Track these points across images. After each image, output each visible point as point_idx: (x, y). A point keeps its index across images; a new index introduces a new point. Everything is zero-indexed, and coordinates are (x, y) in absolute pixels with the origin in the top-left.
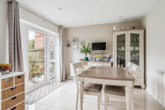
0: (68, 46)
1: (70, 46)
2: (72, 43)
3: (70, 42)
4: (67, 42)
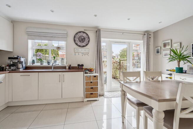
0: (158, 52)
1: (160, 52)
2: (163, 48)
3: (159, 48)
4: (156, 48)
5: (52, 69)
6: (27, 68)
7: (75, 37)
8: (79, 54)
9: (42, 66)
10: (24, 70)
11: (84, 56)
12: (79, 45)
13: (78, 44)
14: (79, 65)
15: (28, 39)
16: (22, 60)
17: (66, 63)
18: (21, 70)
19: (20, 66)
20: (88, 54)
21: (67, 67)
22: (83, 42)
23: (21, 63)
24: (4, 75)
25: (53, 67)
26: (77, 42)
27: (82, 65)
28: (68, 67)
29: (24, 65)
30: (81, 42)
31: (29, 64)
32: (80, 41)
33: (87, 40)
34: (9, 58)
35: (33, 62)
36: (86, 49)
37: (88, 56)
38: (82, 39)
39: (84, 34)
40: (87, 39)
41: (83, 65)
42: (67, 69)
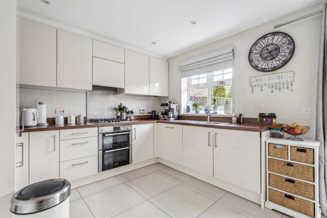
5: (207, 121)
6: (179, 117)
7: (250, 52)
8: (262, 90)
9: (197, 115)
10: (175, 119)
11: (276, 92)
12: (263, 67)
13: (260, 66)
14: (262, 116)
15: (182, 77)
16: (173, 106)
17: (233, 111)
18: (172, 120)
19: (171, 114)
20: (289, 85)
21: (233, 119)
22: (274, 58)
23: (172, 110)
24: (152, 125)
25: (209, 117)
26: (256, 63)
27: (273, 116)
28: (236, 119)
29: (176, 114)
30: (268, 58)
31: (183, 112)
32: (265, 59)
33: (285, 51)
34: (162, 105)
35: (188, 109)
36: (283, 74)
37: (292, 90)
38: (270, 52)
39: (276, 37)
40: (286, 47)
41: (274, 114)
42: (233, 122)
